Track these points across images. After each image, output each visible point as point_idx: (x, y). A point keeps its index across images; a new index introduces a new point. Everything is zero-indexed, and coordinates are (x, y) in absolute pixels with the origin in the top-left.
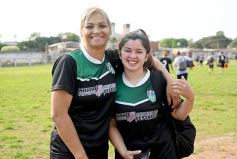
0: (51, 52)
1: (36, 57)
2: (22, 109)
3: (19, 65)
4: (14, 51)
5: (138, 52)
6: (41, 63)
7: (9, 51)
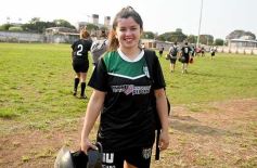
0: (47, 34)
1: (35, 37)
2: (23, 75)
3: (22, 42)
4: (19, 31)
5: (133, 29)
6: (38, 42)
7: (15, 31)
